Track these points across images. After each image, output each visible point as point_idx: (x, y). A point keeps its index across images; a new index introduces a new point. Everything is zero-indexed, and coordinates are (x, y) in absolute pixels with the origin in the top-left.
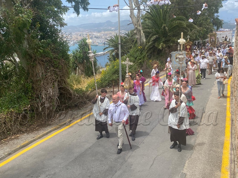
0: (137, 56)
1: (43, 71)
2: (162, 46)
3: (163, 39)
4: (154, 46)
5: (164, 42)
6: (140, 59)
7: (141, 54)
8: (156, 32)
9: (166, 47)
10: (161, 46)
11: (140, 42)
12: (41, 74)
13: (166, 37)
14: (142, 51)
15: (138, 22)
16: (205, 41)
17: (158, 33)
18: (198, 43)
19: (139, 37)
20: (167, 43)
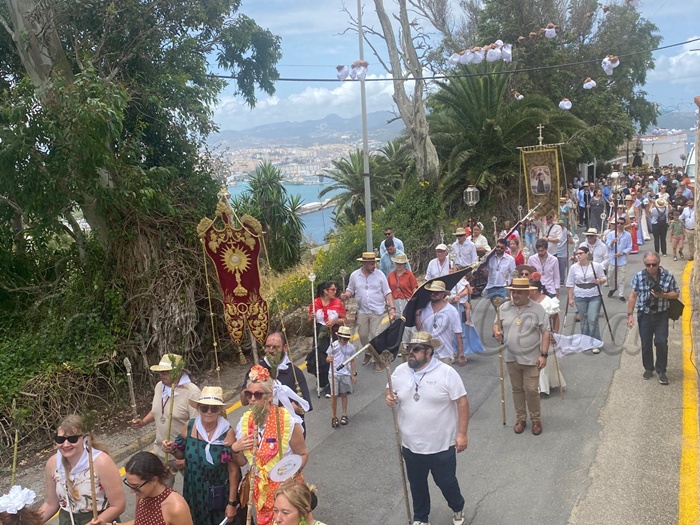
0: (417, 209)
1: (154, 255)
2: (487, 181)
3: (490, 161)
4: (464, 181)
5: (493, 169)
6: (426, 217)
7: (428, 202)
8: (467, 141)
9: (498, 182)
10: (482, 181)
11: (425, 169)
12: (147, 263)
13: (498, 154)
14: (429, 193)
15: (416, 114)
16: (609, 164)
17: (473, 143)
18: (591, 169)
19: (420, 155)
20: (501, 170)
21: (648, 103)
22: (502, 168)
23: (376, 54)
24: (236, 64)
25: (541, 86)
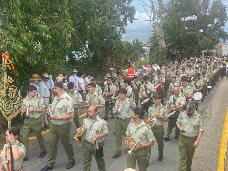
0: (158, 58)
1: (111, 60)
2: (176, 53)
3: (177, 46)
4: (169, 52)
5: (178, 49)
6: (161, 61)
7: (162, 56)
8: (171, 40)
9: (179, 53)
10: (175, 52)
11: (162, 47)
12: (109, 62)
13: (180, 45)
14: (162, 54)
15: (160, 31)
16: (211, 52)
17: (173, 41)
18: (205, 53)
19: (160, 43)
20: (180, 50)
21: (225, 32)
22: (181, 49)
23: (147, 12)
24: (123, 16)
25: (192, 25)
